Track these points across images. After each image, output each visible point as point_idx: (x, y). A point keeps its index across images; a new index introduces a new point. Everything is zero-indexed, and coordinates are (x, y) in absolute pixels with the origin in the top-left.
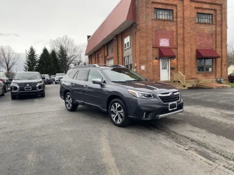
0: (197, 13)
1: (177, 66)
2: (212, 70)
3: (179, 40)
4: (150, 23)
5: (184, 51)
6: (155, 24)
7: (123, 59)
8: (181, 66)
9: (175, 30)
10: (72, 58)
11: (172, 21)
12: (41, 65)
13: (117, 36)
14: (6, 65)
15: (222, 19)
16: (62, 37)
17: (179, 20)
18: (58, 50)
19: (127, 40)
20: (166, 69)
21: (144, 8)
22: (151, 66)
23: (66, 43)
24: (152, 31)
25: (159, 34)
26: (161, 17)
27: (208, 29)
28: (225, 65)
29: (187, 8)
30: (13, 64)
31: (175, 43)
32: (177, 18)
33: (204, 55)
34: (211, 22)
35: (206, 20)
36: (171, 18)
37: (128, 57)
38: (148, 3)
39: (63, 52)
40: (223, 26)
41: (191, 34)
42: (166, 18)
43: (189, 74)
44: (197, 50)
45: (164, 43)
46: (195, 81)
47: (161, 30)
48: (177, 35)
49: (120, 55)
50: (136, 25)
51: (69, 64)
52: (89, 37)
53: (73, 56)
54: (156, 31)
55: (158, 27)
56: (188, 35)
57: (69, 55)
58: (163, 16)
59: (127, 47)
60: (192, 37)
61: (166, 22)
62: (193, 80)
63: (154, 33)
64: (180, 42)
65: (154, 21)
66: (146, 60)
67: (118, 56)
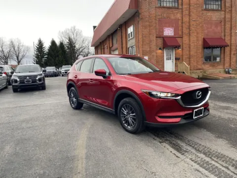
1: (182, 55)
2: (220, 59)
3: (184, 29)
5: (190, 40)
6: (159, 12)
7: (127, 49)
8: (186, 57)
9: (180, 18)
10: (81, 50)
11: (178, 8)
12: (49, 57)
13: (121, 26)
14: (16, 58)
15: (231, 5)
16: (70, 28)
17: (185, 6)
18: (66, 42)
19: (130, 30)
20: (171, 59)
22: (155, 57)
23: (75, 34)
24: (156, 20)
25: (164, 22)
26: (165, 5)
27: (216, 16)
28: (234, 54)
30: (23, 56)
31: (180, 33)
32: (182, 5)
33: (211, 44)
34: (219, 8)
35: (215, 6)
36: (176, 5)
37: (132, 47)
39: (71, 44)
40: (233, 12)
41: (198, 22)
42: (171, 5)
43: (195, 64)
44: (204, 39)
45: (169, 32)
46: (201, 72)
47: (164, 18)
48: (182, 23)
49: (124, 45)
50: (139, 14)
51: (78, 56)
52: (94, 27)
53: (81, 47)
54: (160, 20)
55: (161, 15)
56: (195, 23)
57: (77, 46)
59: (131, 38)
60: (199, 25)
61: (171, 10)
62: (199, 71)
63: (157, 22)
64: (186, 31)
65: (158, 9)
66: (150, 51)
67: (122, 47)
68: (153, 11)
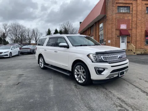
0: (147, 7)
1: (132, 40)
4: (114, 16)
5: (136, 31)
6: (118, 16)
7: (99, 36)
8: (134, 41)
9: (131, 19)
11: (129, 13)
13: (96, 23)
14: (35, 39)
17: (134, 12)
19: (101, 25)
20: (124, 42)
21: (111, 7)
22: (115, 41)
25: (120, 21)
26: (122, 11)
29: (139, 5)
31: (130, 27)
32: (132, 11)
36: (129, 11)
37: (102, 35)
38: (114, 4)
41: (142, 21)
42: (125, 12)
43: (140, 45)
44: (146, 30)
45: (123, 27)
46: (143, 50)
47: (121, 19)
48: (132, 21)
50: (106, 17)
52: (80, 23)
54: (118, 20)
55: (119, 17)
56: (140, 22)
58: (123, 10)
59: (101, 30)
60: (143, 23)
61: (125, 14)
63: (117, 21)
64: (133, 26)
65: (117, 14)
66: (111, 37)
67: (96, 35)
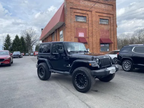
0: (100, 18)
1: (89, 48)
2: (109, 50)
3: (90, 33)
5: (93, 39)
6: (76, 24)
8: (91, 48)
9: (87, 28)
10: (34, 42)
11: (86, 23)
13: (56, 30)
16: (28, 29)
17: (90, 22)
19: (61, 33)
21: (69, 16)
23: (31, 32)
24: (74, 28)
25: (78, 30)
26: (79, 21)
27: (106, 28)
28: (116, 48)
29: (94, 16)
31: (87, 35)
32: (88, 21)
33: (104, 42)
34: (108, 24)
35: (105, 22)
36: (85, 21)
38: (72, 13)
39: (29, 38)
40: (114, 26)
41: (97, 30)
42: (82, 21)
43: (96, 52)
44: (100, 39)
45: (81, 35)
47: (79, 27)
48: (89, 30)
50: (65, 25)
51: (32, 45)
52: (42, 29)
53: (35, 40)
54: (76, 29)
55: (77, 26)
56: (95, 31)
57: (32, 40)
59: (61, 37)
60: (97, 32)
61: (82, 23)
64: (90, 35)
68: (73, 24)
